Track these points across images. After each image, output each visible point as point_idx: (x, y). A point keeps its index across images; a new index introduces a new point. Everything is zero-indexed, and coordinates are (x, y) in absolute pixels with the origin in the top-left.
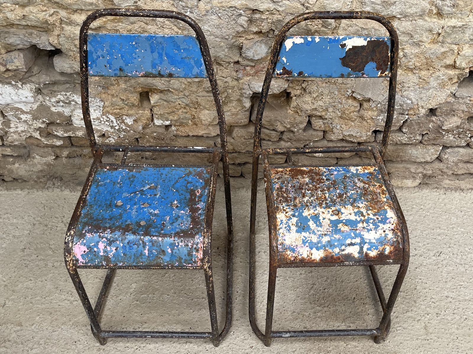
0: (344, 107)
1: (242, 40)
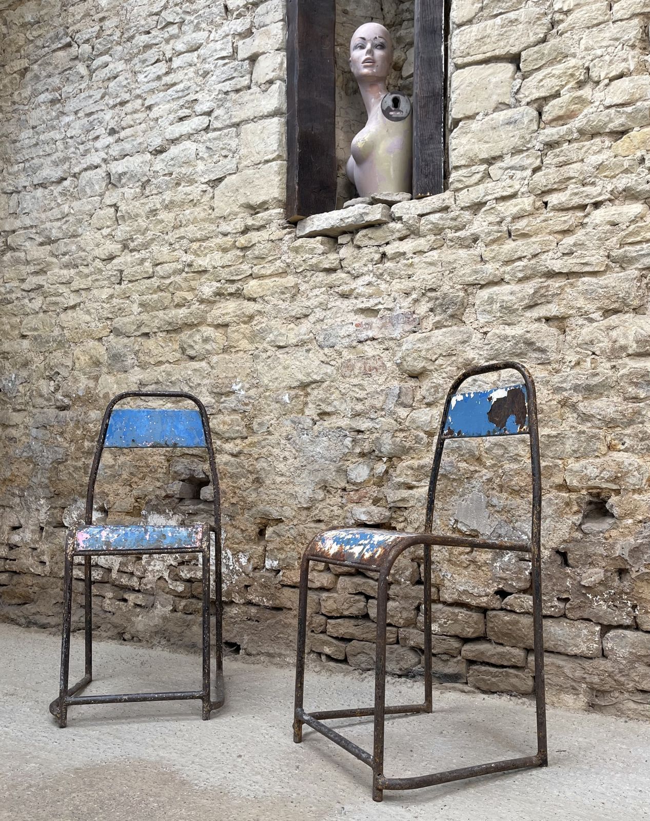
1: (348, 463)
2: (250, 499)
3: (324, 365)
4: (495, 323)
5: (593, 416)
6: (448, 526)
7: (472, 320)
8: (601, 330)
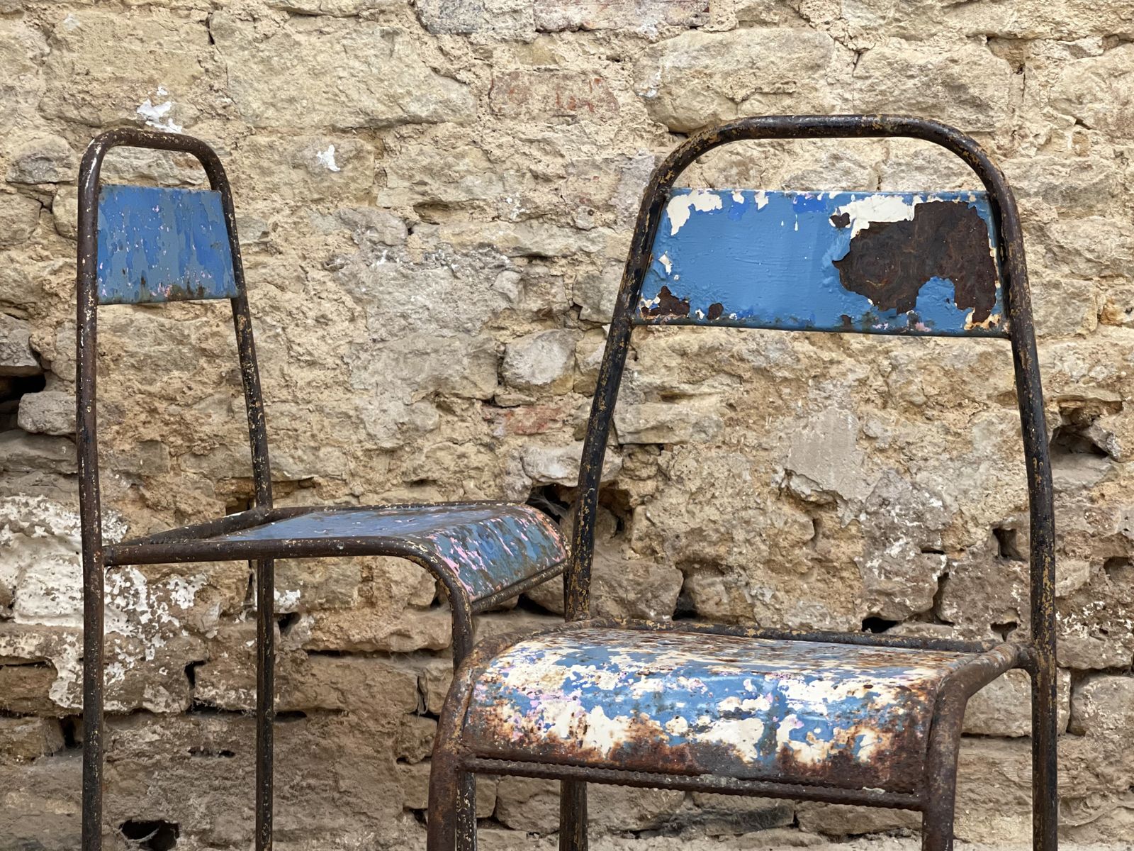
0: (773, 524)
1: (504, 336)
2: (206, 429)
3: (439, 80)
4: (881, 31)
5: (1078, 253)
6: (768, 485)
7: (830, 19)
8: (1099, 75)
